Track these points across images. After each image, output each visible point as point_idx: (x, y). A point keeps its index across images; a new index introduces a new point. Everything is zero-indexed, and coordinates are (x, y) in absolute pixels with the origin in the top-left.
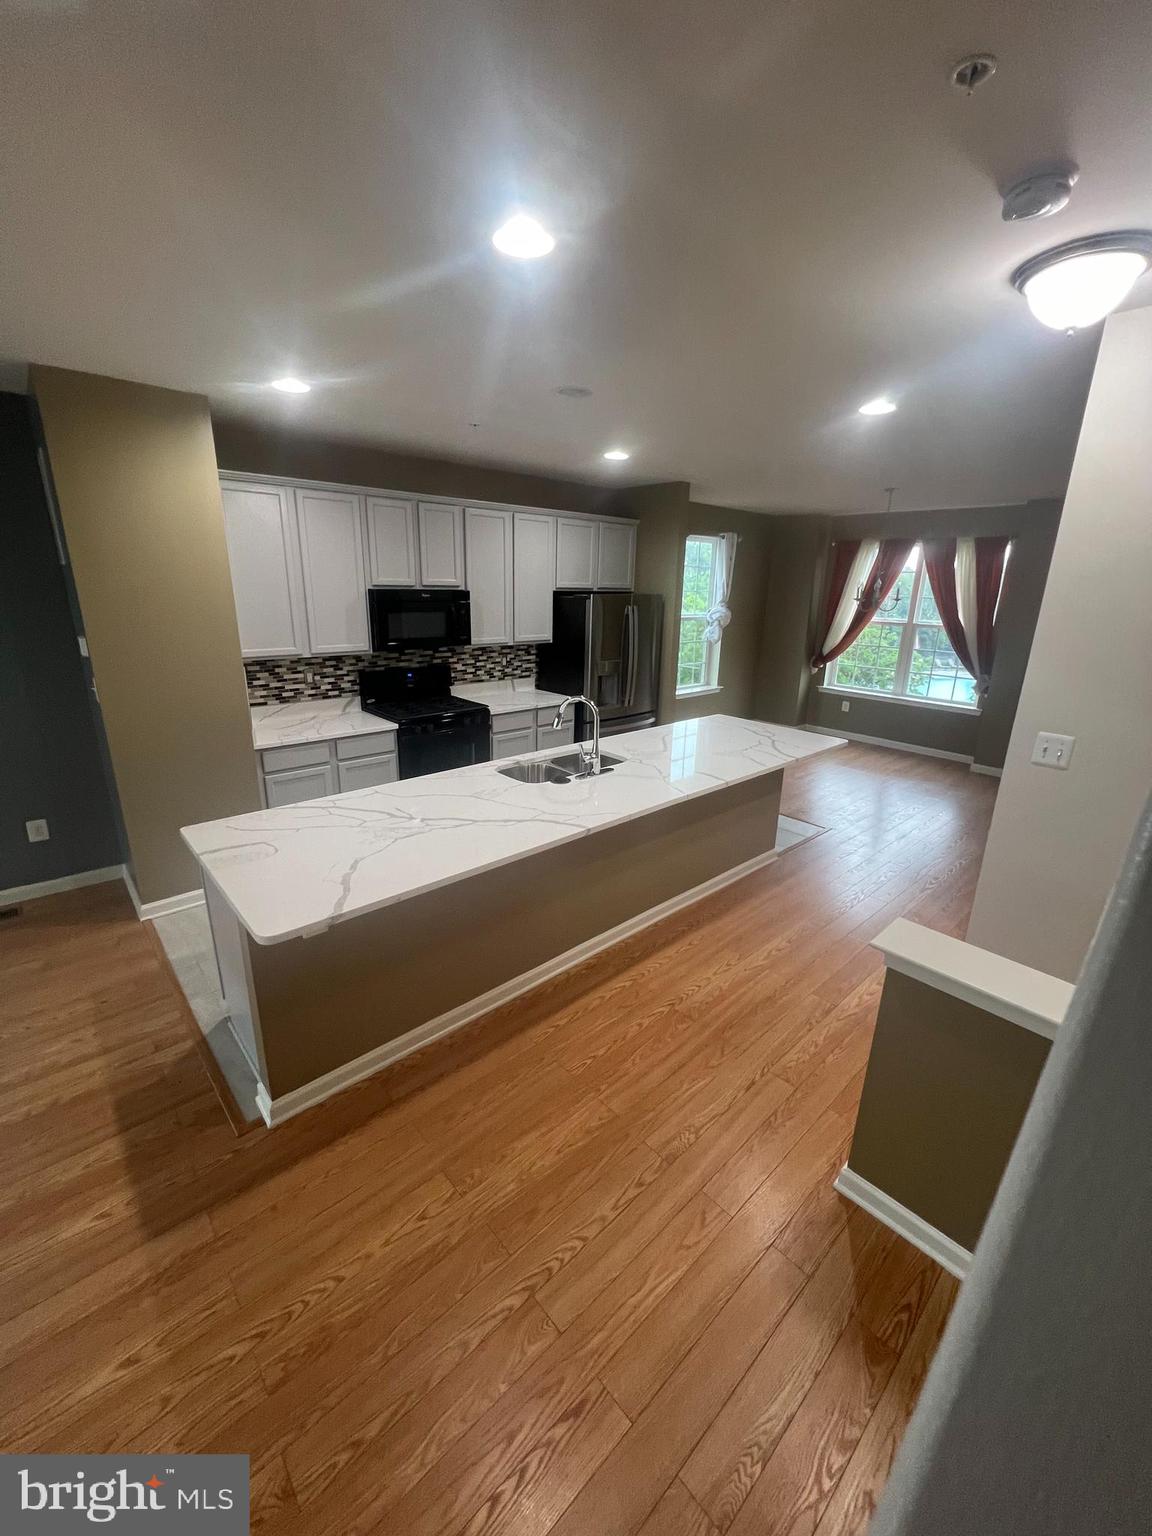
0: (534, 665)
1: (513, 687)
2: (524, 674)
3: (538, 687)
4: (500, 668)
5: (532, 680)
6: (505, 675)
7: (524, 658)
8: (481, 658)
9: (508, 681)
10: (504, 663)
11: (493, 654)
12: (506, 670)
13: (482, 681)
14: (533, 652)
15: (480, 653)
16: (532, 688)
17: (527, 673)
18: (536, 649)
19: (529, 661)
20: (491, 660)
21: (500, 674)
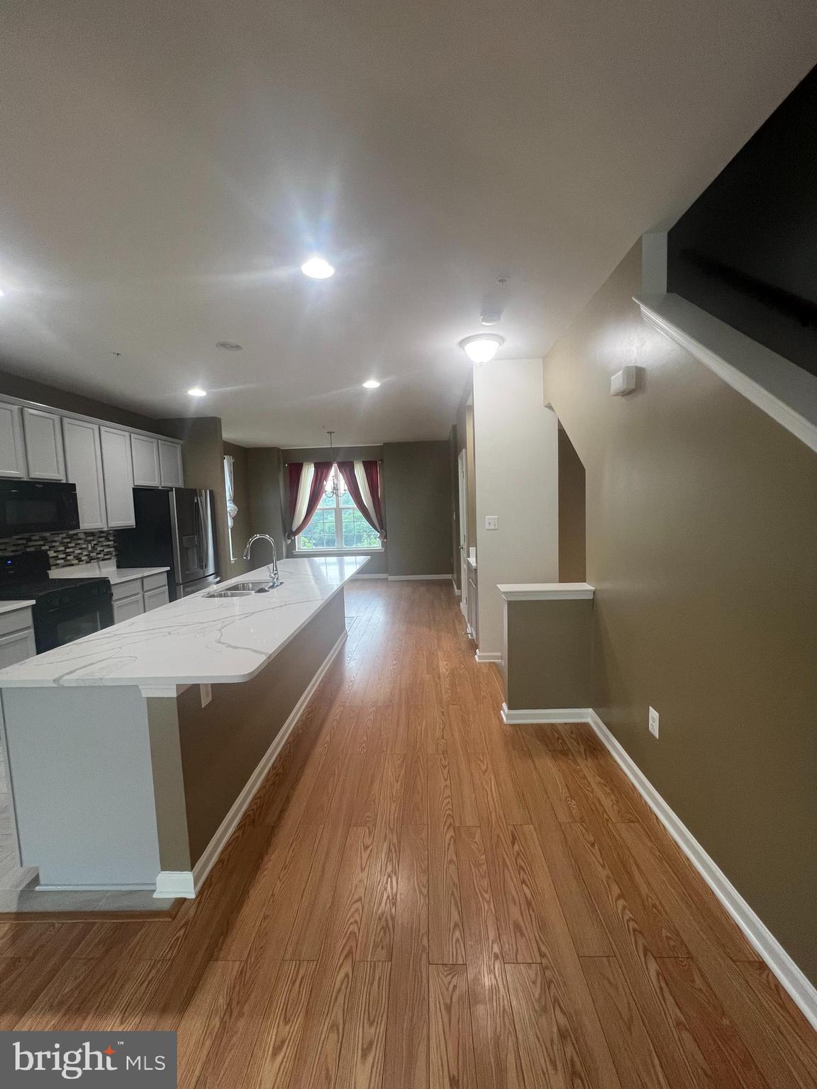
0: (113, 549)
1: (99, 567)
2: (106, 557)
3: (118, 567)
4: (85, 553)
5: (114, 561)
6: (90, 560)
7: (105, 544)
8: (70, 545)
9: (94, 564)
10: (90, 549)
11: (79, 542)
12: (92, 555)
13: (73, 565)
14: (111, 538)
15: (68, 540)
16: (114, 568)
17: (108, 557)
18: (114, 536)
19: (108, 546)
20: (78, 546)
21: (86, 558)
